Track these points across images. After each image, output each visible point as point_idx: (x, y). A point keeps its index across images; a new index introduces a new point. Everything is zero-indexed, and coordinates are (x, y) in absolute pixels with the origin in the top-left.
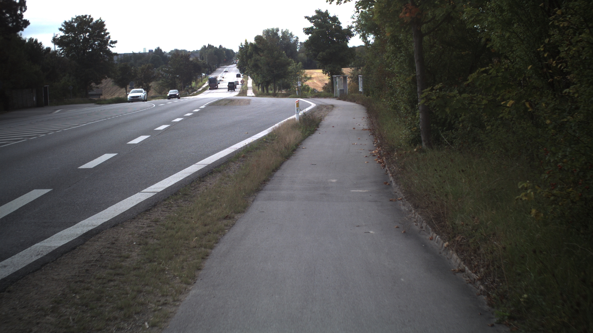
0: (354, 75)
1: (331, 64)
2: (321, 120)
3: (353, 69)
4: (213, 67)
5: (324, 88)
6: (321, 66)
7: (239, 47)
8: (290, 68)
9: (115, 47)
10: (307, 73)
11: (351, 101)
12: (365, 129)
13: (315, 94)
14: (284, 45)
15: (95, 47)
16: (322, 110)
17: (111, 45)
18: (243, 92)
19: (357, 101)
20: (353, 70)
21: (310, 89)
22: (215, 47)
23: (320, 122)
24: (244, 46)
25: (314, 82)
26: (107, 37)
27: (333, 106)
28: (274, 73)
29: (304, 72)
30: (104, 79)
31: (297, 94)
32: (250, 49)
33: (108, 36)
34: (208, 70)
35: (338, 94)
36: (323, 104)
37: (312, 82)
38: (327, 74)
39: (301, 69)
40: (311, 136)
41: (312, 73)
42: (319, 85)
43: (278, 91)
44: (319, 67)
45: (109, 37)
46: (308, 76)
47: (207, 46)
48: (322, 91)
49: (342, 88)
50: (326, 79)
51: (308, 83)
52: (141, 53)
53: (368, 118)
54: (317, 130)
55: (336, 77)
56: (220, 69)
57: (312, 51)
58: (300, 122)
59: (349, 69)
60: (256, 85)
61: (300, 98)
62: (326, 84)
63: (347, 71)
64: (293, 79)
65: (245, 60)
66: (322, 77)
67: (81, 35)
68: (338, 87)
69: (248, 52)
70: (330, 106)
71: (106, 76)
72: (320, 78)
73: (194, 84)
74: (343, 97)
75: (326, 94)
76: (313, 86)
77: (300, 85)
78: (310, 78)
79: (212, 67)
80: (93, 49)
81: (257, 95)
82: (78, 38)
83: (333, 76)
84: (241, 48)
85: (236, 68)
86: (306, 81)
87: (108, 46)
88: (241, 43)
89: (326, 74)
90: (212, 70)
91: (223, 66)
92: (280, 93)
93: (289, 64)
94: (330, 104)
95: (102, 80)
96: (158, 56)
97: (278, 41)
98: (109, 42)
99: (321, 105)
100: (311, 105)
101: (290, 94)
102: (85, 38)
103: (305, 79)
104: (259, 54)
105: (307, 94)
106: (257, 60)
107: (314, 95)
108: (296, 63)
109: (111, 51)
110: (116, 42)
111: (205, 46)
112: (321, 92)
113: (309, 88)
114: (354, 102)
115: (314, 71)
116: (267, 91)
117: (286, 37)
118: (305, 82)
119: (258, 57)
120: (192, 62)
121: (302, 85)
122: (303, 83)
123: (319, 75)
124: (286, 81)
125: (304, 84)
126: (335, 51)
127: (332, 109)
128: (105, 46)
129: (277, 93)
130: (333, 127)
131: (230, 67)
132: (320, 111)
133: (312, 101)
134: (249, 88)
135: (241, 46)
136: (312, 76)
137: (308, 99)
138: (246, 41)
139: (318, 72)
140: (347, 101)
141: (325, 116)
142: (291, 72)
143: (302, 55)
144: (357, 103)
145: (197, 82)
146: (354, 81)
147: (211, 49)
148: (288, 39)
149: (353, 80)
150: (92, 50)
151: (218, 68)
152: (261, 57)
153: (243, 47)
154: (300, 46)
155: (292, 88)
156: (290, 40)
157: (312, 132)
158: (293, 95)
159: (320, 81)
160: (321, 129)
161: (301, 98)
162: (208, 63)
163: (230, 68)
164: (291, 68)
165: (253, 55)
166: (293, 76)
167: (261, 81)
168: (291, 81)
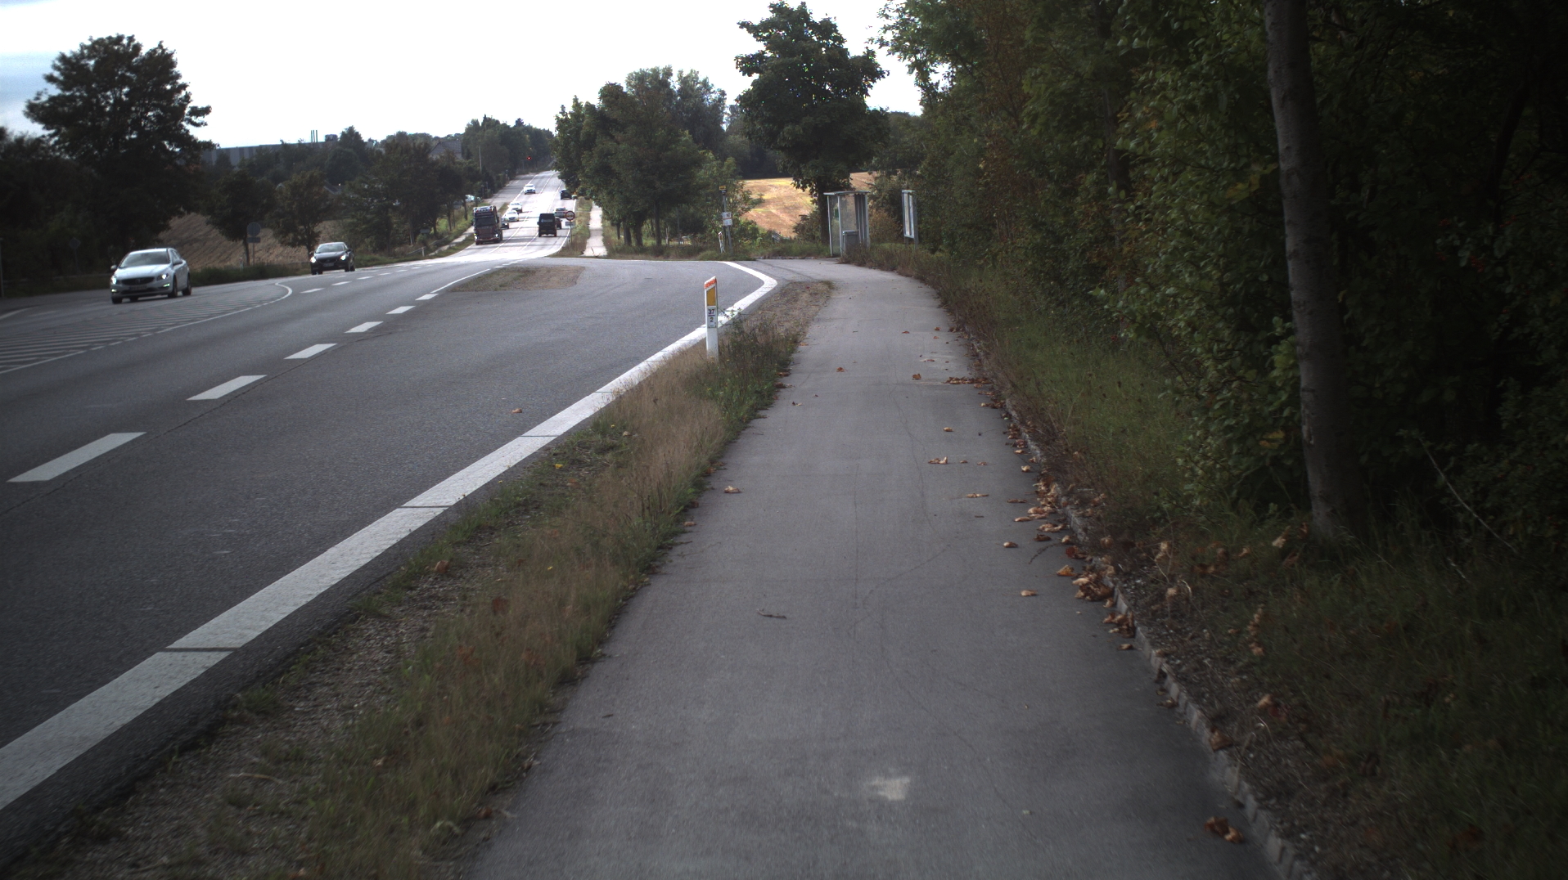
0: (879, 190)
1: (817, 158)
2: (796, 342)
3: (875, 174)
4: (498, 178)
5: (797, 229)
6: (789, 165)
7: (558, 118)
8: (702, 174)
9: (206, 124)
10: (751, 190)
11: (880, 266)
12: (957, 379)
13: (775, 248)
14: (687, 112)
15: (149, 125)
16: (796, 301)
17: (193, 118)
18: (575, 247)
19: (900, 268)
20: (876, 178)
21: (758, 232)
22: (501, 123)
23: (793, 351)
24: (569, 116)
25: (771, 212)
26: (180, 97)
27: (829, 285)
28: (654, 188)
29: (742, 186)
30: (177, 217)
31: (722, 249)
32: (587, 124)
33: (183, 93)
34: (483, 186)
35: (841, 247)
36: (799, 279)
37: (763, 212)
38: (808, 189)
39: (733, 176)
40: (760, 417)
41: (764, 190)
42: (784, 221)
43: (669, 240)
44: (785, 167)
45: (187, 98)
46: (754, 196)
47: (481, 121)
48: (793, 235)
49: (853, 229)
50: (805, 202)
51: (754, 214)
52: (305, 144)
53: (951, 330)
54: (782, 386)
55: (835, 197)
56: (516, 183)
57: (762, 123)
58: (722, 359)
59: (865, 174)
60: (613, 224)
61: (731, 261)
62: (804, 217)
63: (861, 180)
64: (712, 205)
65: (573, 155)
66: (790, 197)
67: (109, 93)
68: (842, 225)
69: (583, 131)
70: (821, 287)
71: (182, 209)
72: (785, 201)
73: (442, 224)
74: (856, 255)
75: (808, 245)
76: (768, 222)
77: (728, 222)
78: (760, 202)
79: (494, 178)
80: (141, 130)
81: (614, 252)
82: (98, 101)
83: (825, 194)
84: (562, 120)
85: (557, 178)
86: (749, 209)
87: (184, 123)
88: (563, 107)
89: (803, 188)
90: (496, 185)
91: (524, 174)
92: (673, 247)
93: (698, 163)
94: (819, 278)
95: (170, 219)
96: (350, 150)
97: (671, 102)
98: (187, 111)
99: (793, 283)
100: (761, 283)
101: (701, 250)
102: (118, 101)
103: (743, 205)
104: (612, 137)
105: (751, 249)
106: (609, 154)
107: (770, 249)
108: (719, 162)
109: (192, 137)
110: (206, 111)
111: (475, 123)
112: (790, 240)
113: (755, 230)
114: (892, 269)
115: (771, 183)
116: (639, 242)
117: (692, 90)
118: (746, 211)
119: (610, 145)
120: (435, 163)
121: (736, 222)
122: (740, 214)
123: (782, 192)
124: (692, 210)
125: (742, 219)
126: (828, 121)
127: (828, 298)
128: (176, 123)
129: (667, 247)
130: (840, 369)
131: (543, 177)
132: (790, 306)
133: (763, 267)
134: (593, 233)
135: (561, 116)
136: (764, 197)
137: (755, 262)
138: (576, 100)
139: (781, 186)
140: (871, 267)
141: (807, 323)
142: (706, 186)
143: (738, 139)
144: (900, 274)
145: (452, 218)
146: (882, 206)
147: (490, 131)
148: (696, 97)
149: (877, 204)
150: (139, 135)
151: (511, 179)
152: (618, 143)
153: (567, 119)
154: (731, 117)
155: (711, 231)
156: (703, 100)
157: (766, 399)
158: (709, 252)
159: (787, 211)
160: (798, 382)
161: (734, 260)
162: (484, 167)
163: (543, 180)
164: (705, 173)
165: (597, 140)
166: (710, 198)
167: (619, 212)
168: (704, 212)
